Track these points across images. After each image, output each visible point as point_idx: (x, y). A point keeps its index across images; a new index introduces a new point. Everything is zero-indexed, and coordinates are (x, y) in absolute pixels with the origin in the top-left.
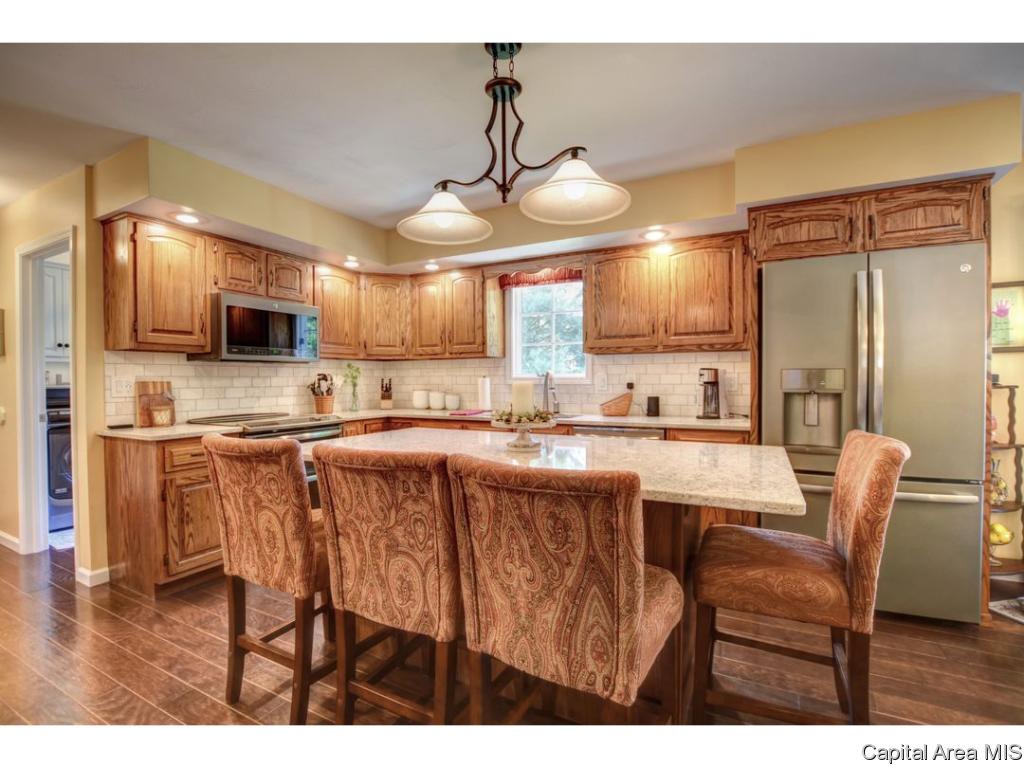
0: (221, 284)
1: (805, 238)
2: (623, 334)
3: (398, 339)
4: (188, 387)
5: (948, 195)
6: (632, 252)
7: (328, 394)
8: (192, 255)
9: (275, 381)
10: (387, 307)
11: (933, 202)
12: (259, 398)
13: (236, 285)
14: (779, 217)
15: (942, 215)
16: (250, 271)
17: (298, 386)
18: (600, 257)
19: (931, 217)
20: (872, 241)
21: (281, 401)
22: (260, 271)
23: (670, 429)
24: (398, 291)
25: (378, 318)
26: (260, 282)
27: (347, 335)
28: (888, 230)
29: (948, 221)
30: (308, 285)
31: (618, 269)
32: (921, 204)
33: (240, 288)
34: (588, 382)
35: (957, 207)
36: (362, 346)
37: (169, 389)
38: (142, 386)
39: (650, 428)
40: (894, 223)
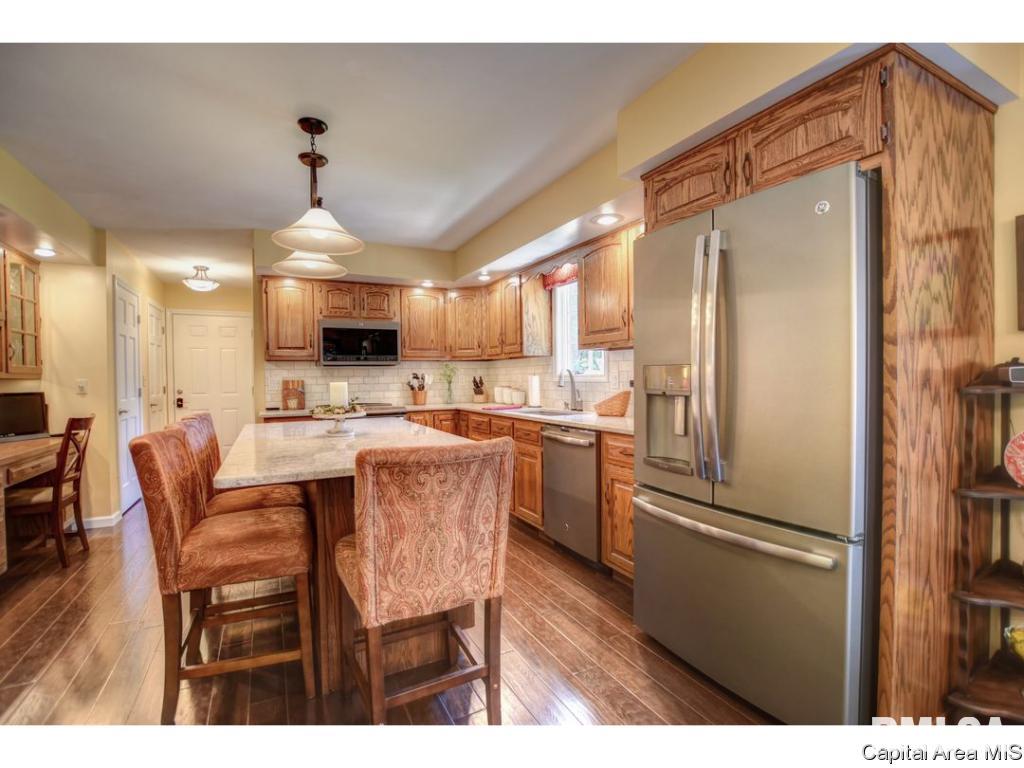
0: (325, 313)
1: (686, 201)
2: (603, 328)
3: (476, 343)
4: (317, 384)
5: (832, 97)
6: (608, 241)
7: (420, 389)
8: (304, 296)
9: (382, 380)
10: (467, 315)
11: (818, 112)
12: (369, 391)
13: (335, 312)
14: (664, 179)
15: (826, 129)
16: (346, 301)
17: (403, 383)
18: (587, 250)
19: (813, 136)
20: (749, 188)
21: (387, 394)
22: (354, 300)
23: (604, 432)
24: (475, 301)
25: (460, 325)
26: (354, 309)
27: (432, 341)
28: (765, 168)
29: (834, 137)
30: (395, 307)
31: (599, 259)
32: (803, 119)
33: (338, 314)
34: (604, 379)
35: (845, 111)
36: (448, 349)
37: (303, 387)
38: (286, 383)
39: (584, 429)
40: (773, 155)
